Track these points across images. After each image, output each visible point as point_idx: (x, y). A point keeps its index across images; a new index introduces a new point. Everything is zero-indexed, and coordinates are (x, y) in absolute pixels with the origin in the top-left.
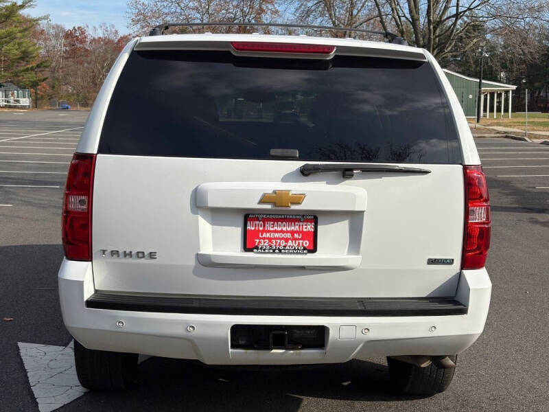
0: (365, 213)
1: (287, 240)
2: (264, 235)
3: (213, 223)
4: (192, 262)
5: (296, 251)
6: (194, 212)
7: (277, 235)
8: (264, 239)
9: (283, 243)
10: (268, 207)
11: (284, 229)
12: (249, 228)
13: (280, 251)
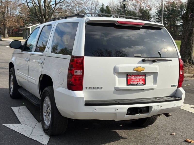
0: (158, 73)
2: (132, 80)
3: (118, 77)
5: (140, 85)
6: (114, 74)
7: (135, 80)
8: (132, 81)
9: (137, 82)
10: (135, 72)
11: (137, 78)
12: (128, 78)
13: (136, 85)
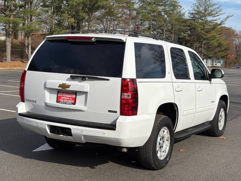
0: (88, 93)
1: (68, 100)
3: (50, 93)
4: (44, 105)
5: (70, 104)
6: (45, 89)
7: (66, 98)
8: (62, 99)
9: (67, 101)
10: (60, 88)
11: (68, 96)
12: (58, 95)
13: (65, 103)
